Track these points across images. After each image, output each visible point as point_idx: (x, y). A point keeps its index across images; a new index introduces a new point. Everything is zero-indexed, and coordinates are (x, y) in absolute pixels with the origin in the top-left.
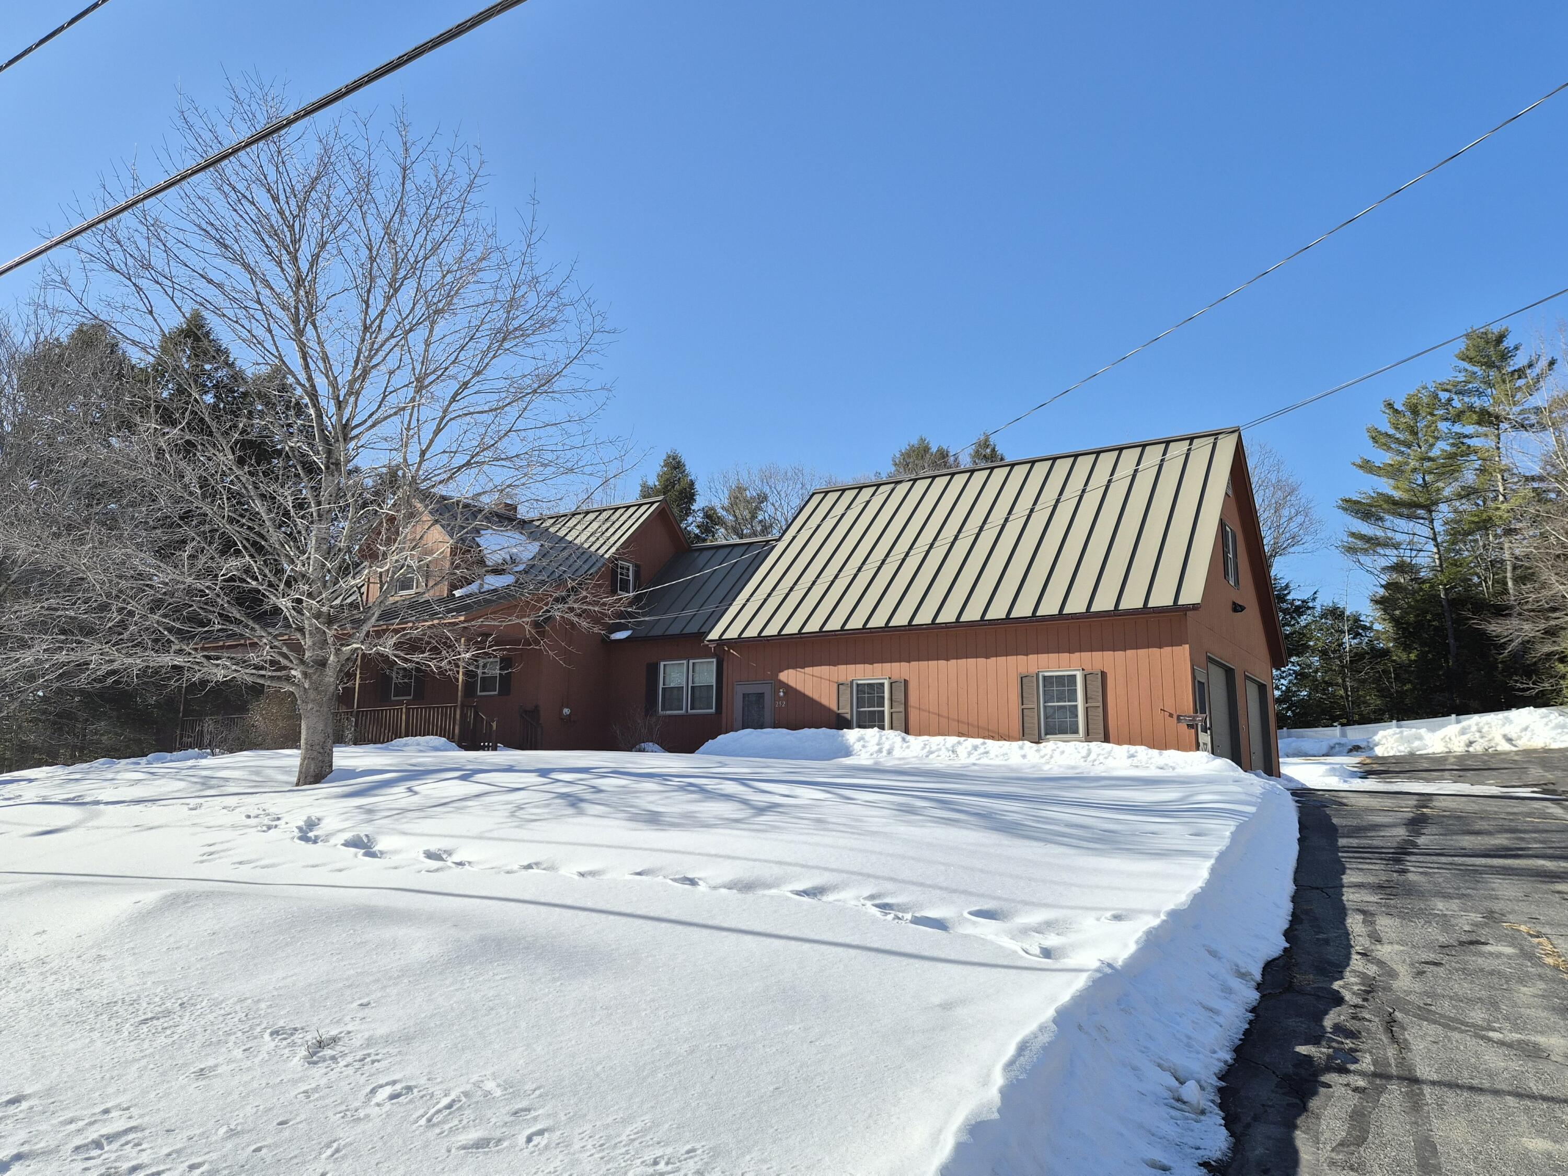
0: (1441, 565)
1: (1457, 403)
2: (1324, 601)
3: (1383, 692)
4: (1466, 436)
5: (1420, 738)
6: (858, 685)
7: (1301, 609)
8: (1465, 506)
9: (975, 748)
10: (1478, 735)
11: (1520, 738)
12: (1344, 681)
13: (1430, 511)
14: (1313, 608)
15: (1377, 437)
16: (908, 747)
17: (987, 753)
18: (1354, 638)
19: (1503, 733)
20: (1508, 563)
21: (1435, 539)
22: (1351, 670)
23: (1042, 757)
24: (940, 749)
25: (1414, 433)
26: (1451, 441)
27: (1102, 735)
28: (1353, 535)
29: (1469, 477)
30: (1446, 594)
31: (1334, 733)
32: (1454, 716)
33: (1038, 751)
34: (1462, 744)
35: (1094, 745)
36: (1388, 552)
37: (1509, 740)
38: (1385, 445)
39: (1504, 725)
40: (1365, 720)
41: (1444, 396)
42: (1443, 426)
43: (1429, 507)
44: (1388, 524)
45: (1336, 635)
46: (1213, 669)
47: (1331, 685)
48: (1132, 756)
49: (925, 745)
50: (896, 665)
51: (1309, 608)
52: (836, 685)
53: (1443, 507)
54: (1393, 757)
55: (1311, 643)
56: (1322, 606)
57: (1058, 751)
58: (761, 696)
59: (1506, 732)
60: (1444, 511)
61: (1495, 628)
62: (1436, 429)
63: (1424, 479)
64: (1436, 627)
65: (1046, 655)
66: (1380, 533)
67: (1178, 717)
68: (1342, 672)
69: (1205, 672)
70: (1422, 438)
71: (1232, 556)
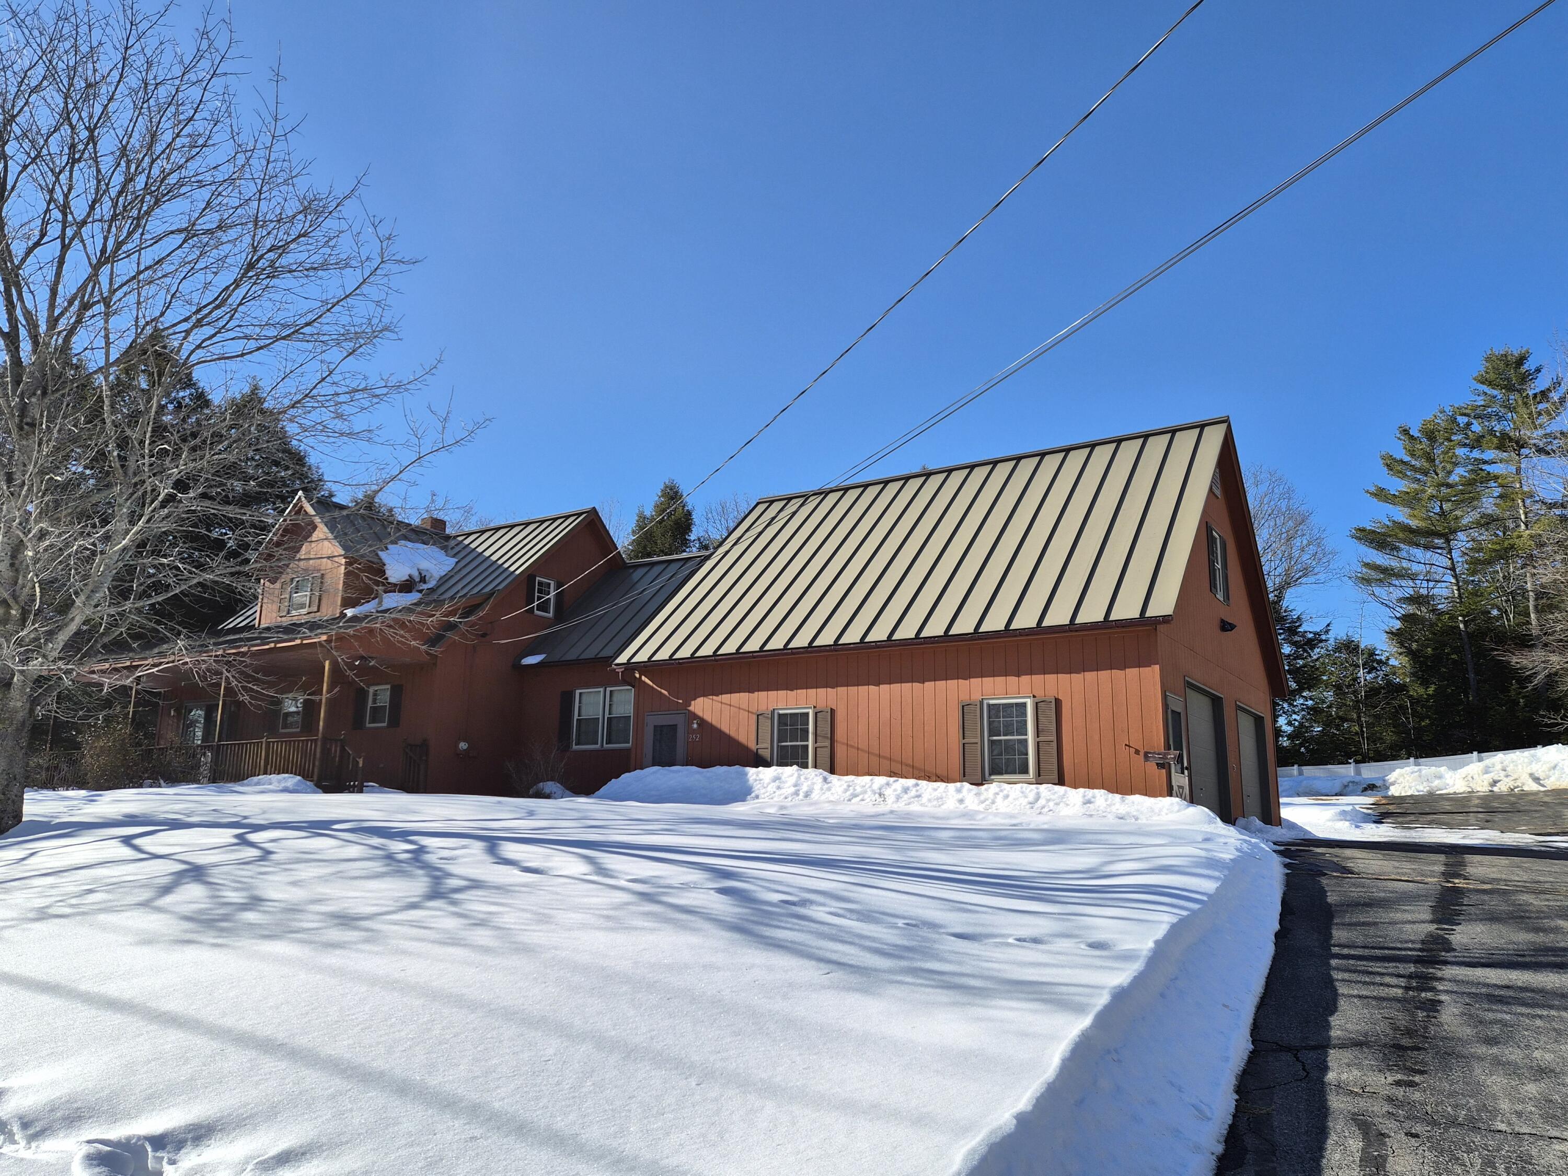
0: (1460, 596)
1: (1477, 427)
2: (1338, 633)
3: (1400, 729)
4: (1485, 462)
5: (1440, 777)
6: (780, 715)
7: (1313, 642)
8: (1484, 536)
9: (906, 790)
10: (1503, 774)
11: (1548, 777)
12: (1359, 717)
13: (1448, 541)
14: (1326, 641)
15: (1392, 464)
16: (829, 789)
17: (919, 796)
18: (1369, 673)
19: (1530, 772)
20: (1531, 594)
21: (1453, 569)
22: (1366, 705)
23: (983, 802)
24: (865, 792)
25: (1431, 460)
26: (1470, 467)
27: (1055, 776)
28: (1367, 565)
29: (1489, 504)
30: (1466, 626)
31: (1348, 771)
32: (1475, 753)
33: (978, 794)
34: (1486, 783)
35: (1043, 788)
36: (1404, 583)
37: (1537, 780)
38: (1401, 472)
39: (1531, 763)
40: (1380, 757)
41: (1462, 420)
42: (1461, 452)
43: (1448, 536)
44: (1403, 554)
45: (1351, 669)
46: (1192, 695)
47: (1346, 720)
48: (1089, 802)
49: (849, 786)
50: (822, 691)
51: (1321, 641)
52: (755, 717)
53: (1461, 536)
54: (1411, 796)
55: (1325, 678)
56: (1336, 639)
57: (1001, 794)
58: (673, 728)
59: (1534, 771)
60: (1462, 541)
61: (1517, 660)
62: (1454, 455)
63: (1441, 507)
64: (1454, 661)
65: (992, 679)
66: (1394, 563)
67: (1146, 754)
68: (1356, 707)
69: (1183, 700)
70: (1440, 465)
71: (1220, 566)
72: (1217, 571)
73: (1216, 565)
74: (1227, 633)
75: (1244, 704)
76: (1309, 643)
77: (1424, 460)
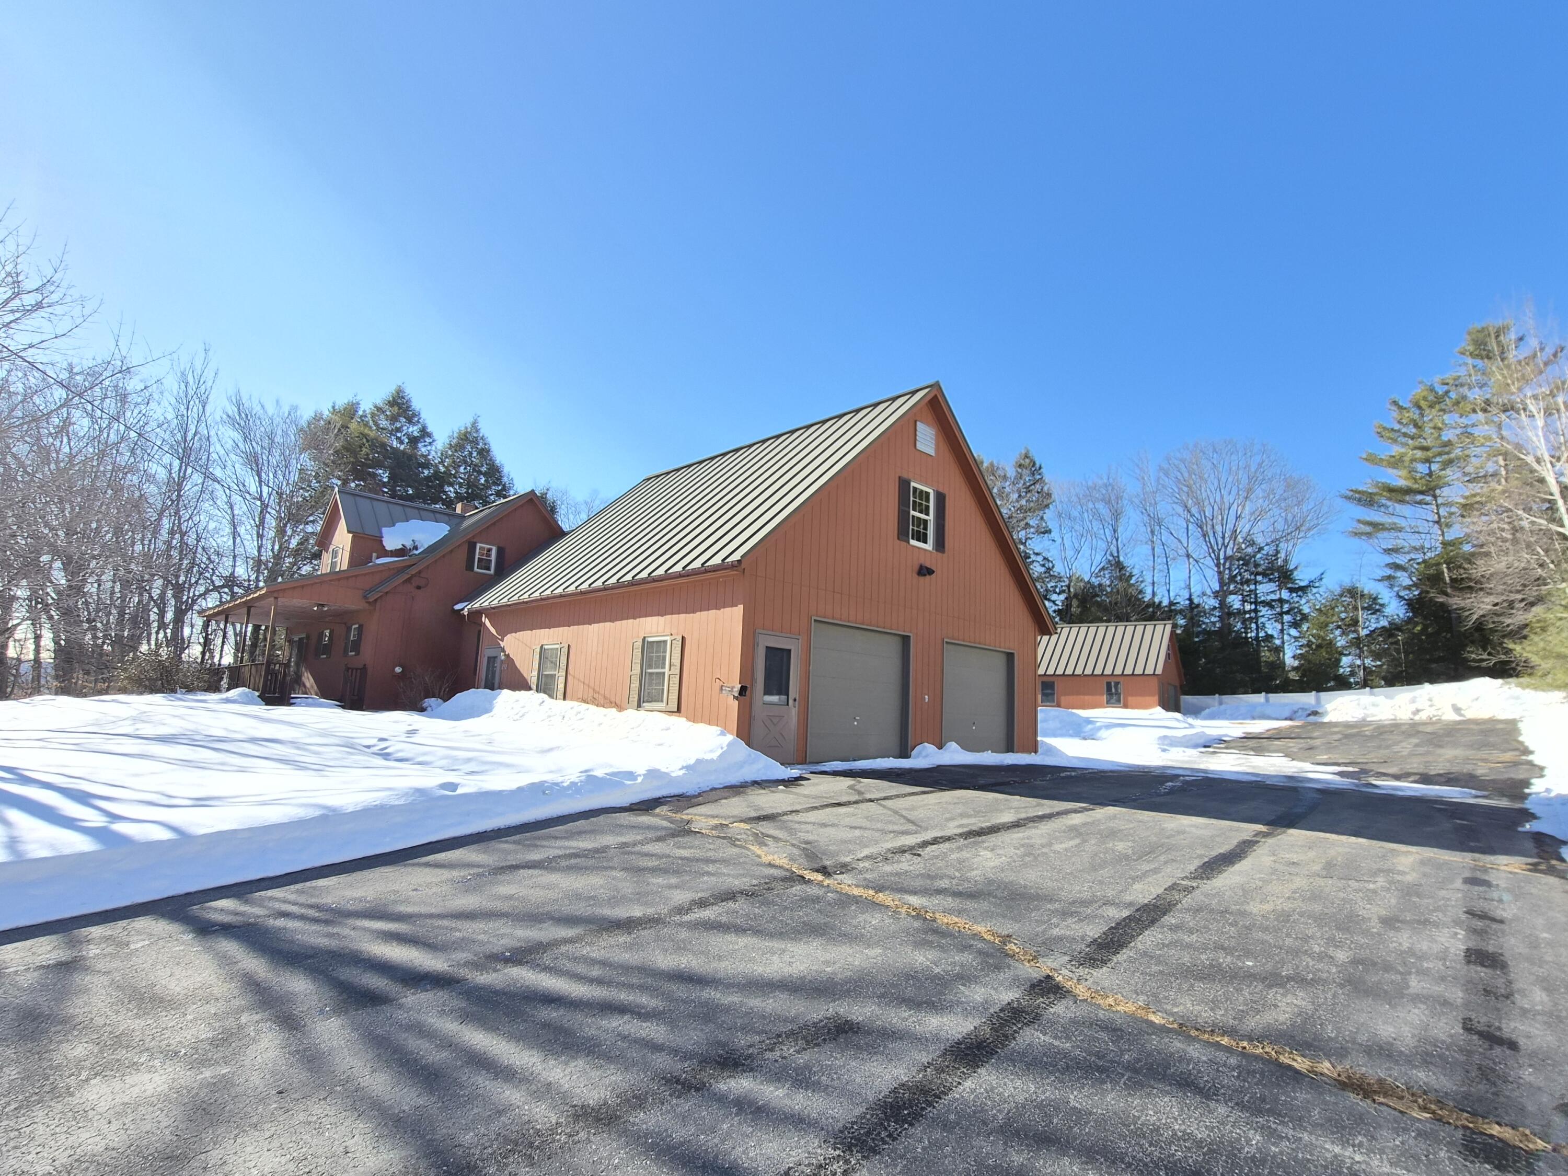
6: (544, 650)
10: (1426, 704)
11: (1470, 708)
15: (1383, 433)
19: (1453, 703)
25: (1418, 426)
27: (676, 705)
28: (1358, 521)
30: (1449, 573)
34: (1410, 712)
36: (1388, 535)
37: (1457, 710)
39: (1456, 695)
43: (1433, 493)
44: (1390, 510)
50: (565, 630)
52: (532, 651)
58: (496, 659)
59: (1457, 701)
65: (650, 619)
66: (1384, 518)
67: (722, 687)
69: (800, 637)
70: (1428, 430)
71: (931, 518)
72: (926, 522)
73: (923, 516)
74: (928, 577)
75: (964, 641)
76: (1303, 589)
77: (1411, 426)
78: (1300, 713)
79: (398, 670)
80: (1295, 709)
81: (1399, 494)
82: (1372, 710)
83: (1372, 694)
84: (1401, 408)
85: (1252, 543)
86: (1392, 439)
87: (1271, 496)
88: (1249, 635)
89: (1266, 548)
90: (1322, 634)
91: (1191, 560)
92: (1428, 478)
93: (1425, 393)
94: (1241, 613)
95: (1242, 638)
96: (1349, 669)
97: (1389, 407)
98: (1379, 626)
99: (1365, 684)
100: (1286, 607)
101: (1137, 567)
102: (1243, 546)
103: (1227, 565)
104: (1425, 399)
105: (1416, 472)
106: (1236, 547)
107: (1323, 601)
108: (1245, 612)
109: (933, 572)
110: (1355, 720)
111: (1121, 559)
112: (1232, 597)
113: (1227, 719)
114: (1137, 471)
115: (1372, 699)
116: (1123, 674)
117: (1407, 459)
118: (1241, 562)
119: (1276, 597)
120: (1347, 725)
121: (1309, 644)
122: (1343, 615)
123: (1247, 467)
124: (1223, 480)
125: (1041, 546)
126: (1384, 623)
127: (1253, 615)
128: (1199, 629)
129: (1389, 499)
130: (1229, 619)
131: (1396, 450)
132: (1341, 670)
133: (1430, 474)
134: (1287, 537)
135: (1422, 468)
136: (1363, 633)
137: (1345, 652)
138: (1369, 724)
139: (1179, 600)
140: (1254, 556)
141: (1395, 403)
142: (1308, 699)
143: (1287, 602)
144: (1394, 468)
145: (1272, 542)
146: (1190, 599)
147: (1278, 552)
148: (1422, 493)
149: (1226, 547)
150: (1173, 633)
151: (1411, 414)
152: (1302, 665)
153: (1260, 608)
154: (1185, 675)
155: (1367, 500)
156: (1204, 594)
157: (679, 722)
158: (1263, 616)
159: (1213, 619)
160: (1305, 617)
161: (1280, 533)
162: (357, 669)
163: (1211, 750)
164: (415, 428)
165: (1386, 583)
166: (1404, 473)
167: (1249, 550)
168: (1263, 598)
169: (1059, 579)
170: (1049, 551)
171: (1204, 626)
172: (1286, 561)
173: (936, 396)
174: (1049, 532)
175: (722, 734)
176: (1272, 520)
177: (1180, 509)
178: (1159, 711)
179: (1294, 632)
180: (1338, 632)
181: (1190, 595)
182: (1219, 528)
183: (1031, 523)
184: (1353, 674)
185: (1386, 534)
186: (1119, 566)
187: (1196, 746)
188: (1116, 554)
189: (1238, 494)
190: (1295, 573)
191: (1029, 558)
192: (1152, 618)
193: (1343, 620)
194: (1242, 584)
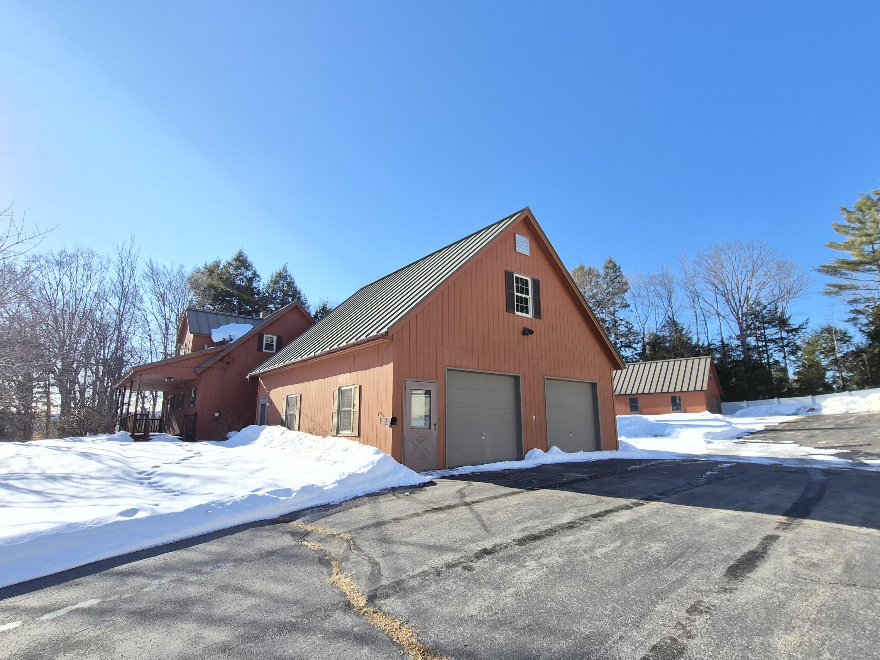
5: (854, 402)
6: (289, 398)
15: (838, 228)
25: (862, 222)
27: (357, 432)
28: (828, 285)
43: (874, 263)
52: (283, 399)
54: (835, 414)
58: (265, 405)
63: (873, 248)
65: (343, 375)
66: (844, 282)
69: (437, 382)
70: (869, 225)
71: (530, 297)
72: (526, 299)
73: (524, 296)
74: (530, 336)
75: (559, 377)
76: (796, 330)
77: (857, 223)
78: (802, 410)
79: (217, 414)
80: (798, 407)
81: (854, 266)
82: (852, 406)
83: (850, 395)
84: (849, 212)
85: (759, 304)
86: (845, 232)
87: (769, 274)
88: (763, 362)
89: (768, 306)
90: (811, 358)
91: (721, 317)
92: (872, 254)
93: (865, 201)
94: (756, 348)
95: (759, 364)
96: (832, 379)
97: (841, 212)
98: (849, 350)
99: (843, 389)
100: (785, 342)
101: (685, 323)
102: (754, 306)
103: (744, 318)
104: (865, 204)
105: (864, 251)
106: (749, 307)
107: (810, 337)
108: (759, 347)
109: (533, 332)
110: (840, 413)
111: (675, 319)
112: (749, 339)
113: (753, 416)
114: (681, 265)
115: (851, 398)
116: (681, 391)
117: (857, 243)
118: (753, 316)
119: (778, 336)
120: (836, 417)
121: (803, 365)
122: (824, 345)
123: (751, 256)
124: (736, 266)
125: (624, 315)
126: (852, 348)
127: (764, 348)
128: (730, 360)
129: (848, 269)
130: (748, 352)
131: (849, 238)
132: (827, 380)
133: (874, 251)
134: (781, 298)
135: (868, 248)
136: (839, 355)
137: (828, 369)
138: (852, 415)
139: (714, 342)
140: (761, 312)
141: (845, 209)
142: (807, 400)
143: (786, 339)
144: (849, 250)
145: (773, 302)
146: (722, 341)
147: (776, 308)
148: (869, 263)
149: (742, 307)
150: (712, 363)
151: (856, 216)
152: (801, 378)
153: (768, 344)
154: (723, 389)
155: (833, 271)
156: (731, 337)
157: (355, 444)
158: (771, 349)
159: (738, 353)
160: (798, 348)
161: (777, 297)
162: (191, 416)
163: (742, 440)
164: (250, 273)
165: (852, 323)
166: (855, 252)
167: (758, 308)
168: (769, 338)
169: (638, 334)
170: (629, 318)
171: (733, 358)
172: (782, 313)
173: (527, 216)
174: (628, 306)
175: (377, 453)
176: (771, 288)
177: (710, 287)
178: (707, 414)
179: (792, 358)
180: (822, 356)
181: (722, 339)
182: (736, 296)
183: (617, 301)
184: (834, 382)
185: (847, 292)
186: (675, 324)
187: (731, 438)
188: (671, 317)
189: (747, 273)
190: (789, 321)
191: (617, 322)
192: (697, 354)
193: (824, 348)
194: (755, 329)
